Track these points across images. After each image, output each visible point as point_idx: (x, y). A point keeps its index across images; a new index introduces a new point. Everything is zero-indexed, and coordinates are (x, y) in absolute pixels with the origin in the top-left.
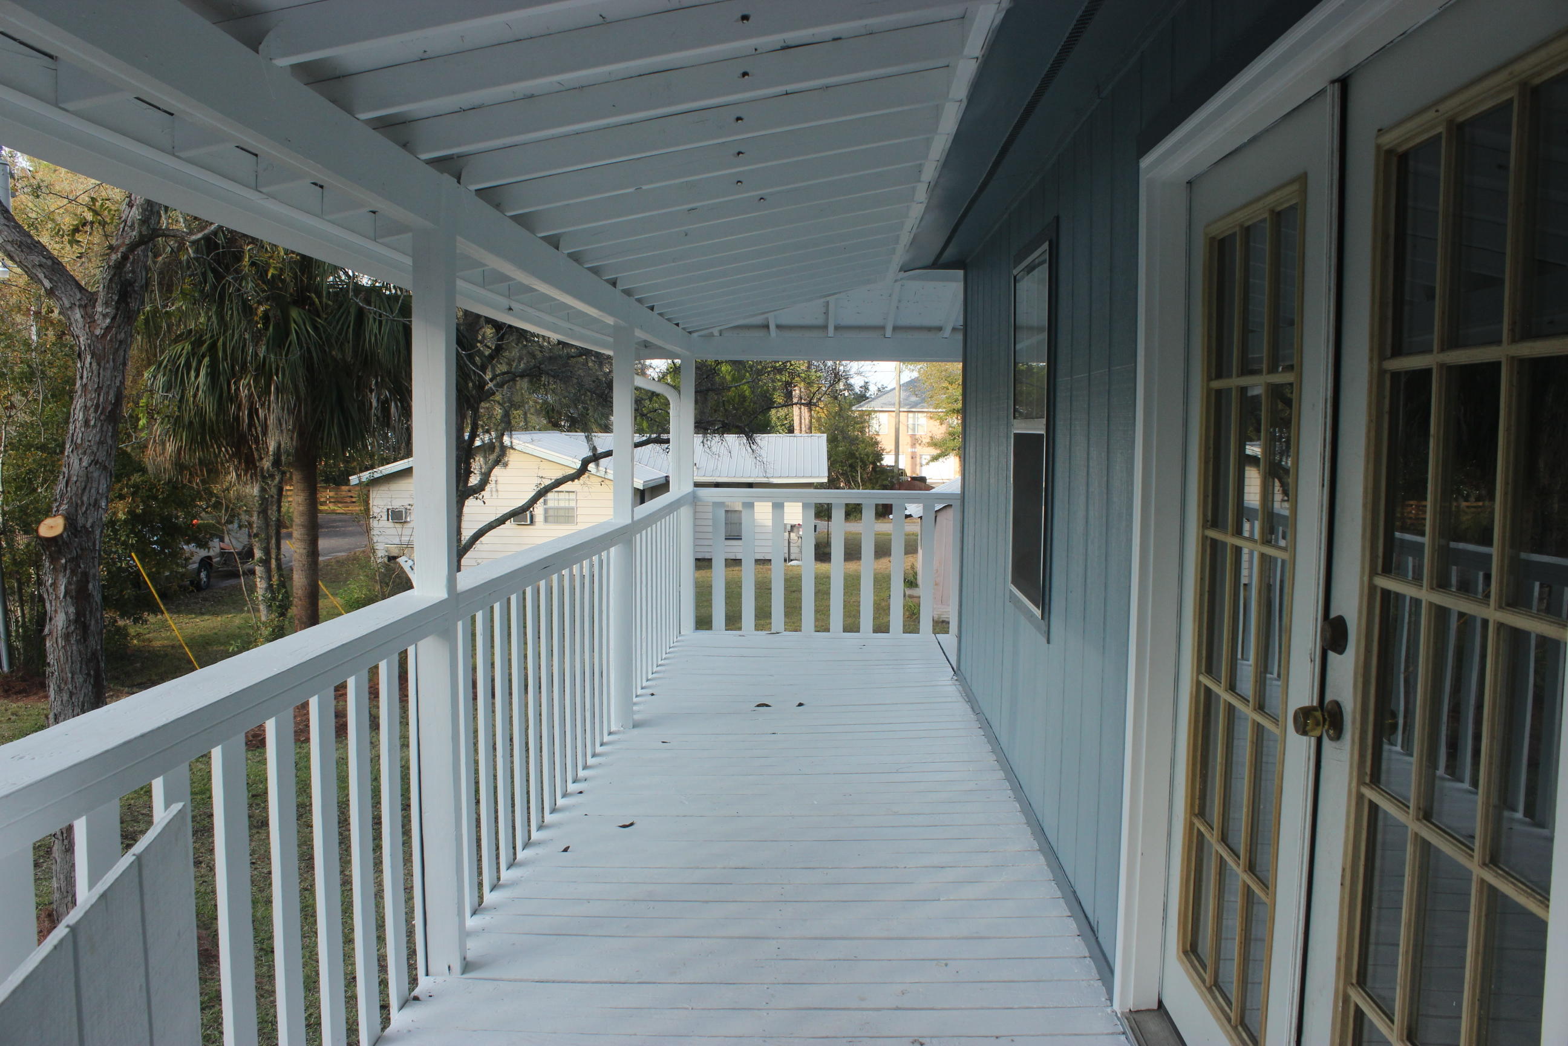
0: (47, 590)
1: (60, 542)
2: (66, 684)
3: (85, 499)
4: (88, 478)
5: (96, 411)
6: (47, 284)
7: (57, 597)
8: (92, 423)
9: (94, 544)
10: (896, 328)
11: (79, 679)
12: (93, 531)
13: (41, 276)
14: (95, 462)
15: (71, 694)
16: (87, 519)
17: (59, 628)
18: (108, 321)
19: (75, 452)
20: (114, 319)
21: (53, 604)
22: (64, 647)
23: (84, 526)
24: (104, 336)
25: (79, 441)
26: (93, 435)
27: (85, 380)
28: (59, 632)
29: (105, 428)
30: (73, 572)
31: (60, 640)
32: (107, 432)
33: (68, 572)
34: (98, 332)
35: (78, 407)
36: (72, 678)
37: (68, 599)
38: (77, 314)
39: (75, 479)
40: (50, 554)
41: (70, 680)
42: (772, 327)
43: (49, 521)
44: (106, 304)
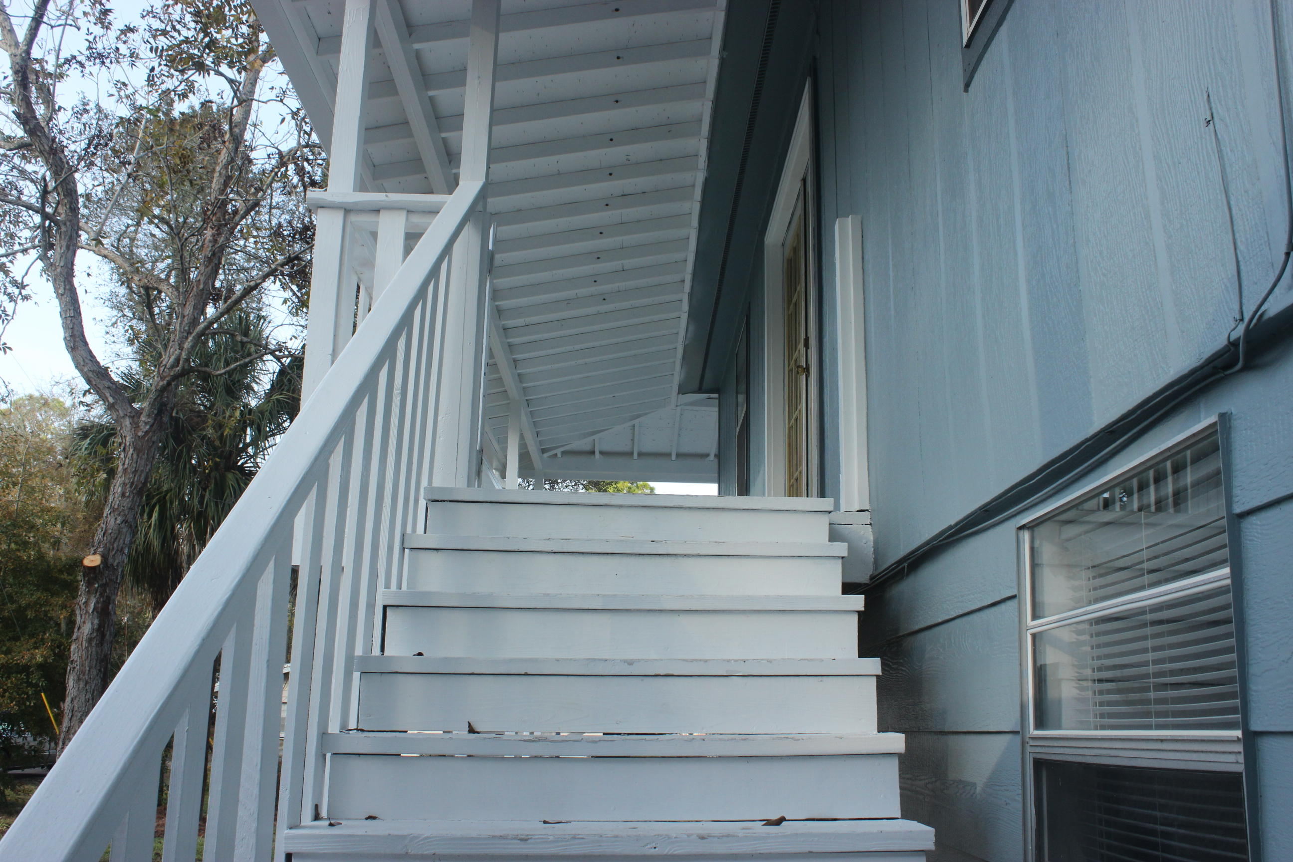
0: (80, 607)
1: (97, 571)
2: (84, 675)
3: (115, 546)
4: (119, 532)
5: (131, 487)
6: (111, 400)
7: (87, 612)
8: (127, 494)
9: (117, 578)
10: (679, 455)
11: (94, 672)
12: (117, 570)
13: (108, 395)
14: (125, 521)
15: (87, 683)
16: (114, 560)
17: (85, 634)
18: (148, 427)
19: (112, 515)
20: (152, 426)
21: (83, 617)
22: (86, 648)
23: (112, 565)
24: (144, 437)
25: (116, 507)
26: (127, 503)
27: (126, 466)
28: (85, 637)
29: (135, 499)
30: (101, 595)
31: (84, 643)
32: (136, 501)
33: (98, 594)
34: (140, 434)
35: (118, 484)
36: (89, 671)
37: (95, 613)
38: (127, 422)
39: (110, 531)
40: (88, 580)
41: (87, 672)
42: (597, 453)
43: (91, 557)
44: (149, 416)
